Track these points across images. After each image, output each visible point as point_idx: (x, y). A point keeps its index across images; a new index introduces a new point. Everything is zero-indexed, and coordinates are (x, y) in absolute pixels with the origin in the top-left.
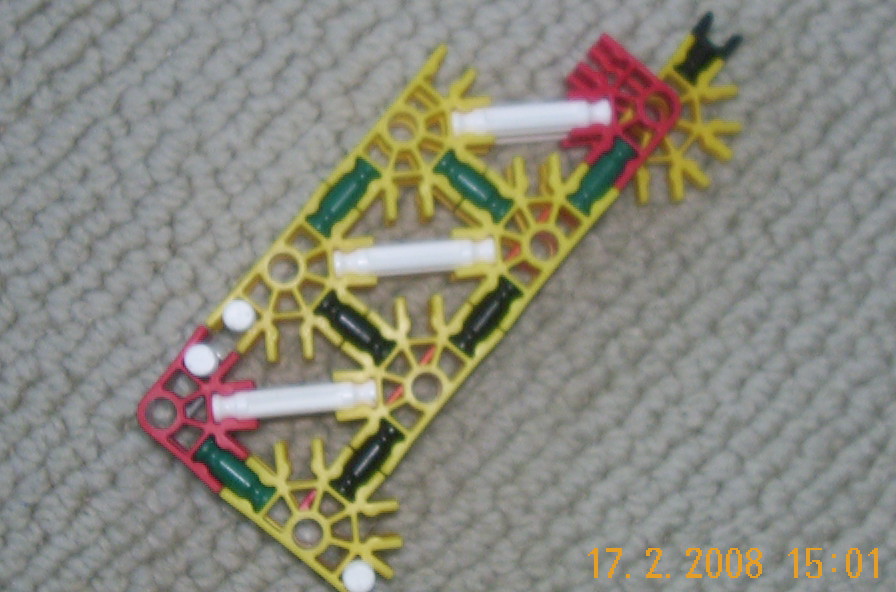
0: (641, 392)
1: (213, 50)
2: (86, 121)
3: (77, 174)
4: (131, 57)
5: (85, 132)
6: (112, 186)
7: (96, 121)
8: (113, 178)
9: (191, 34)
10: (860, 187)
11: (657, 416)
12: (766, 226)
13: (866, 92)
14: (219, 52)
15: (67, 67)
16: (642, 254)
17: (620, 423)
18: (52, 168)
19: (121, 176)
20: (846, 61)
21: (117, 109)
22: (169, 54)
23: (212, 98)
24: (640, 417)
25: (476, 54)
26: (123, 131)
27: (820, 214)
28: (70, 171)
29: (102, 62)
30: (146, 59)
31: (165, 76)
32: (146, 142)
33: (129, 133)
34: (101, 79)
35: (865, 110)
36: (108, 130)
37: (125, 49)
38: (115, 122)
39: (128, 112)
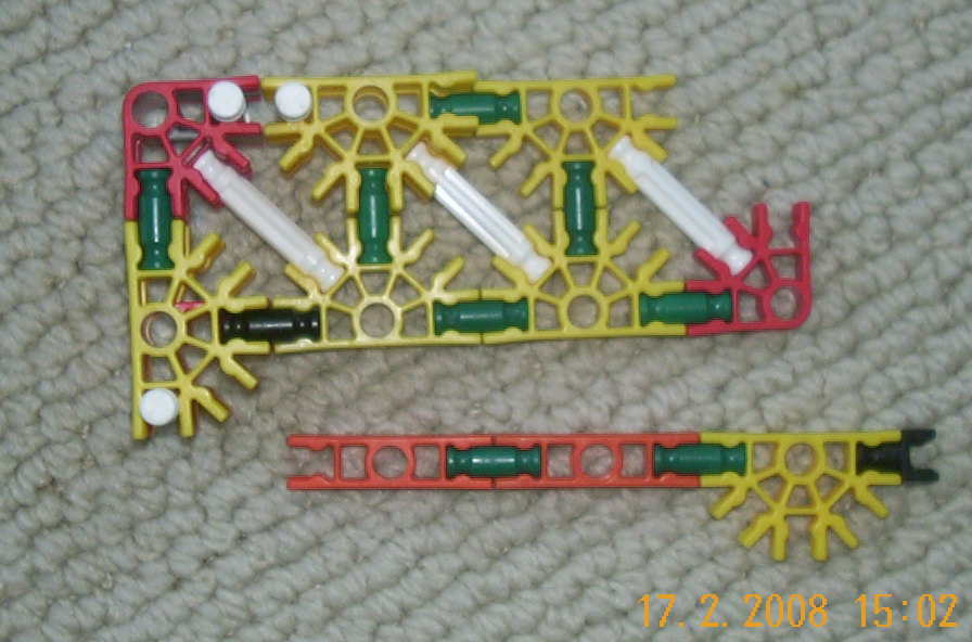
0: (570, 555)
1: (179, 52)
2: (16, 99)
4: (83, 37)
6: (26, 179)
7: (26, 102)
8: (31, 171)
9: (159, 28)
10: (877, 380)
11: (581, 587)
12: (757, 402)
13: (909, 276)
14: (184, 56)
16: (610, 399)
17: (536, 585)
19: (39, 170)
20: (892, 239)
21: (53, 95)
22: (129, 45)
24: (561, 583)
26: (54, 120)
27: (823, 402)
29: (48, 37)
30: (101, 44)
32: (77, 139)
33: (60, 123)
34: (43, 55)
35: (902, 296)
36: (37, 114)
38: (47, 108)
39: (63, 100)
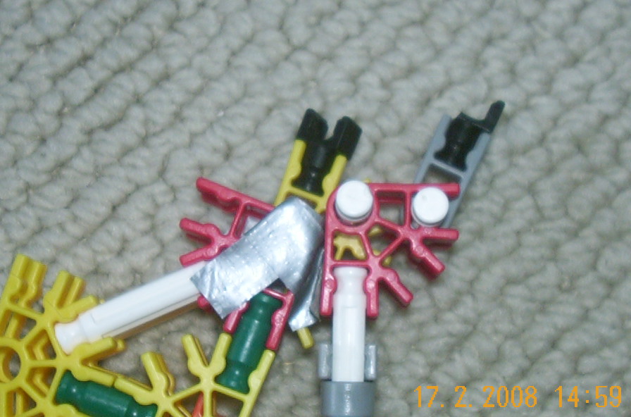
3: (116, 245)
5: (126, 198)
15: (107, 127)
18: (86, 238)
23: (267, 164)
25: (555, 121)
28: (108, 240)
31: (216, 139)
37: (173, 108)
